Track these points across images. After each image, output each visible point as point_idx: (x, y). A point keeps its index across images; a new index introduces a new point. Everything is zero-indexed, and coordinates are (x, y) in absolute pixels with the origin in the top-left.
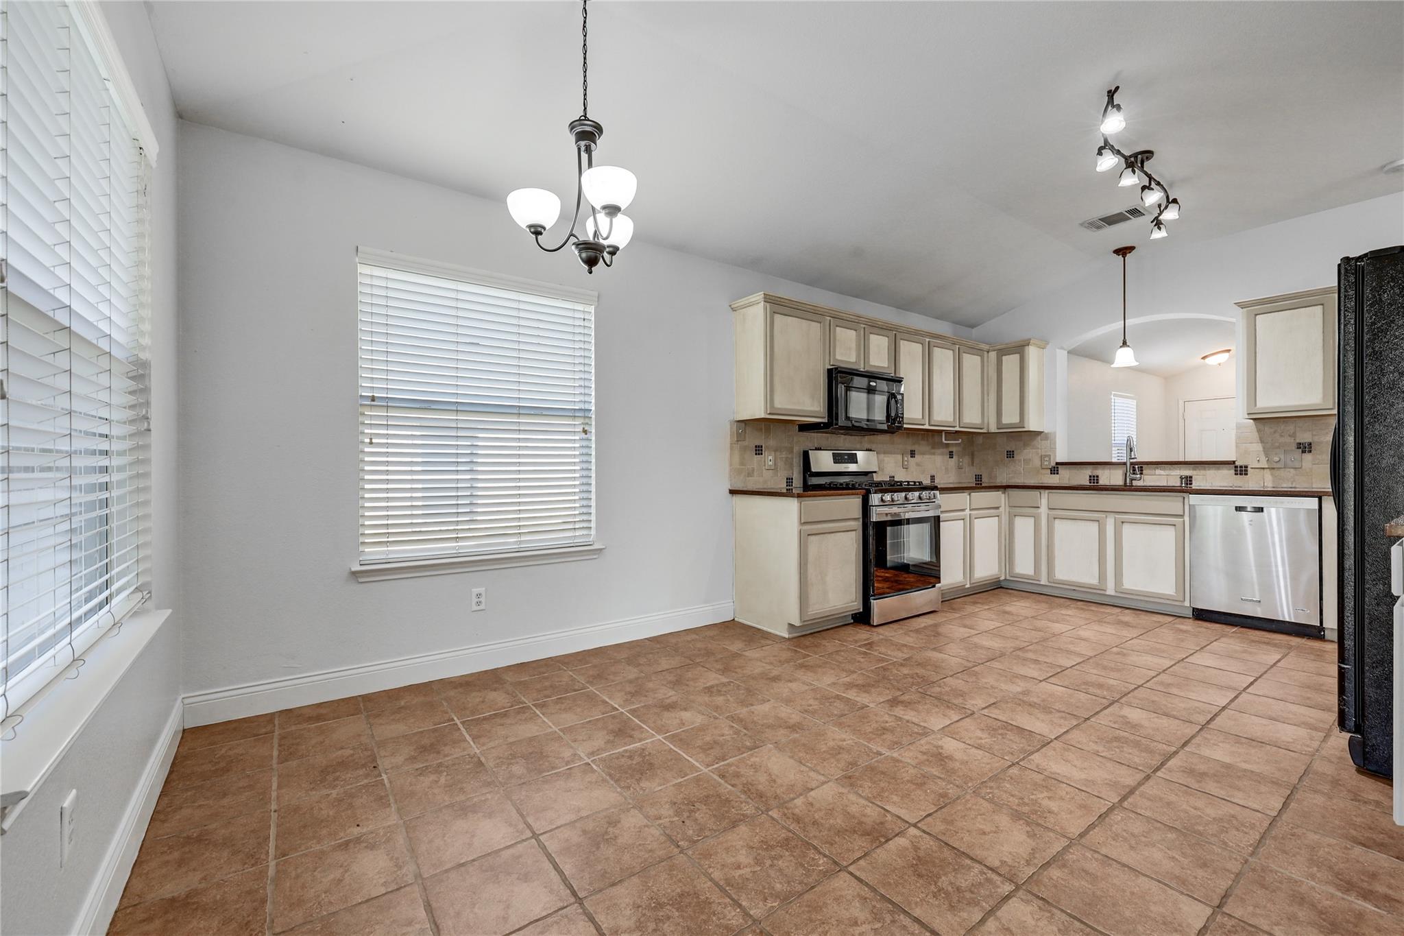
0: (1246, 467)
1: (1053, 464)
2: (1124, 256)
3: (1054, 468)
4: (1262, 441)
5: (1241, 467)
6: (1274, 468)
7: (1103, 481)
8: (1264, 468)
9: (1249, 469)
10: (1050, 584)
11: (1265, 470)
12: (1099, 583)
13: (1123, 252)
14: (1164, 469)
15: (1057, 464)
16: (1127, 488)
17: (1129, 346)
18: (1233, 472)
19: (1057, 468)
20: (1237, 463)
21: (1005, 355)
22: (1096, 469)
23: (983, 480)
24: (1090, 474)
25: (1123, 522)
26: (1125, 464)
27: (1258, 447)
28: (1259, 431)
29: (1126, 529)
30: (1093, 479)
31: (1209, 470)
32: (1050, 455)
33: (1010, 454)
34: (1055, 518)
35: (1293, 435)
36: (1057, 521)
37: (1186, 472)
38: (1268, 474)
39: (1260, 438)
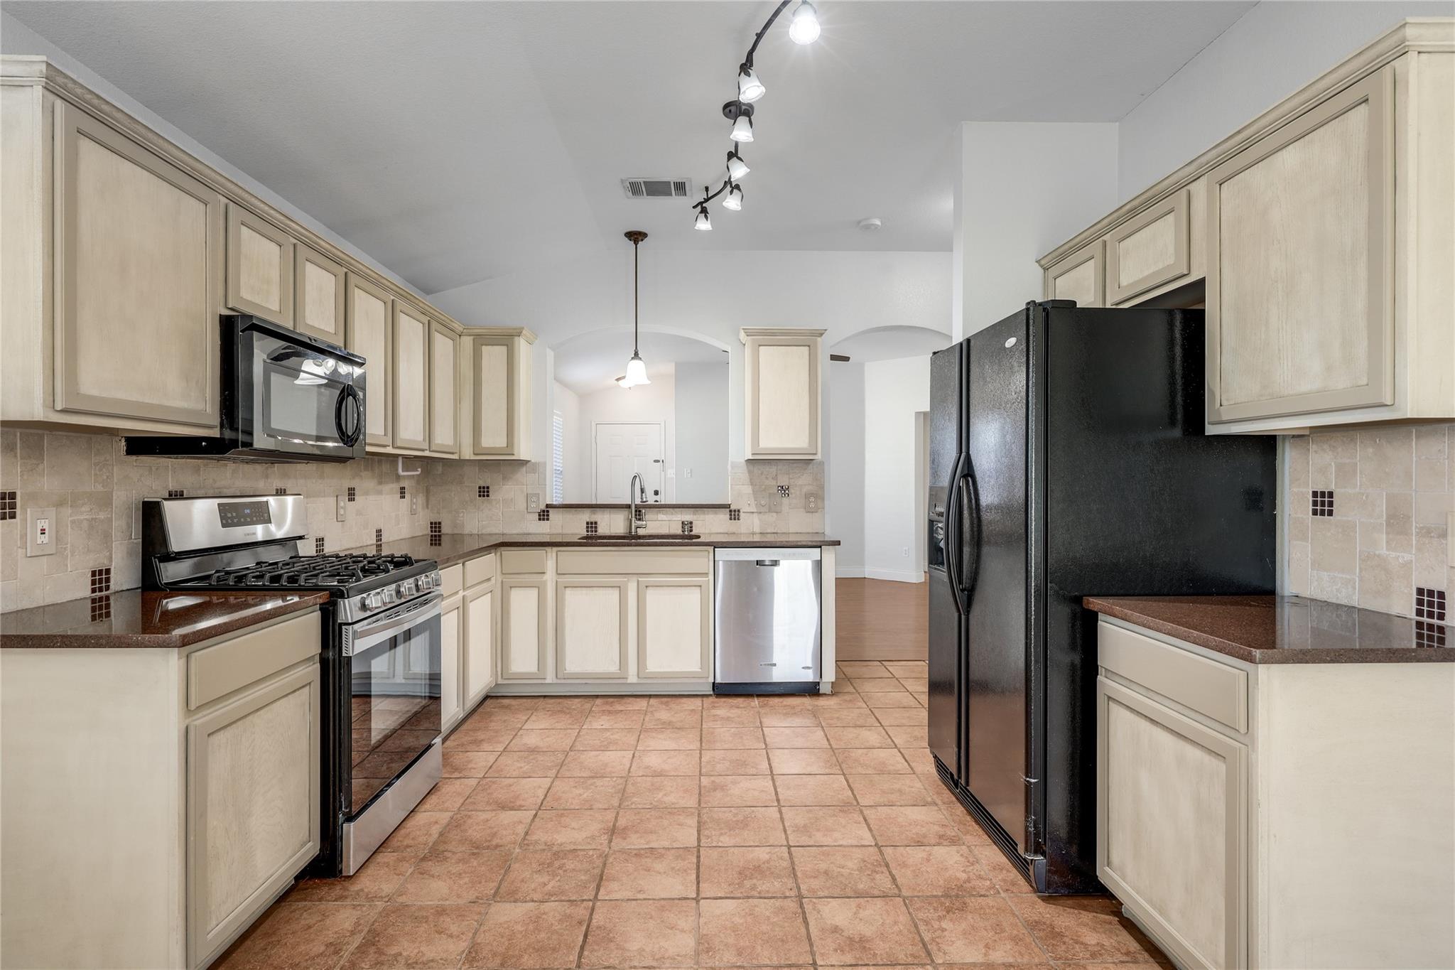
0: (739, 511)
1: (543, 507)
2: (636, 243)
3: (544, 511)
4: (752, 484)
5: (735, 511)
6: (760, 513)
7: (602, 530)
8: (753, 513)
9: (741, 514)
10: (559, 681)
11: (755, 514)
12: (620, 670)
13: (636, 237)
14: (666, 514)
15: (548, 506)
16: (630, 540)
17: (641, 359)
18: (728, 516)
19: (548, 511)
20: (733, 507)
21: (486, 345)
22: (594, 514)
23: (443, 532)
24: (588, 520)
25: (647, 587)
26: (629, 507)
27: (748, 489)
28: (749, 472)
29: (652, 596)
30: (592, 526)
31: (708, 514)
32: (539, 494)
33: (484, 492)
34: (565, 587)
35: (775, 478)
36: (568, 591)
37: (687, 516)
38: (756, 519)
39: (751, 479)
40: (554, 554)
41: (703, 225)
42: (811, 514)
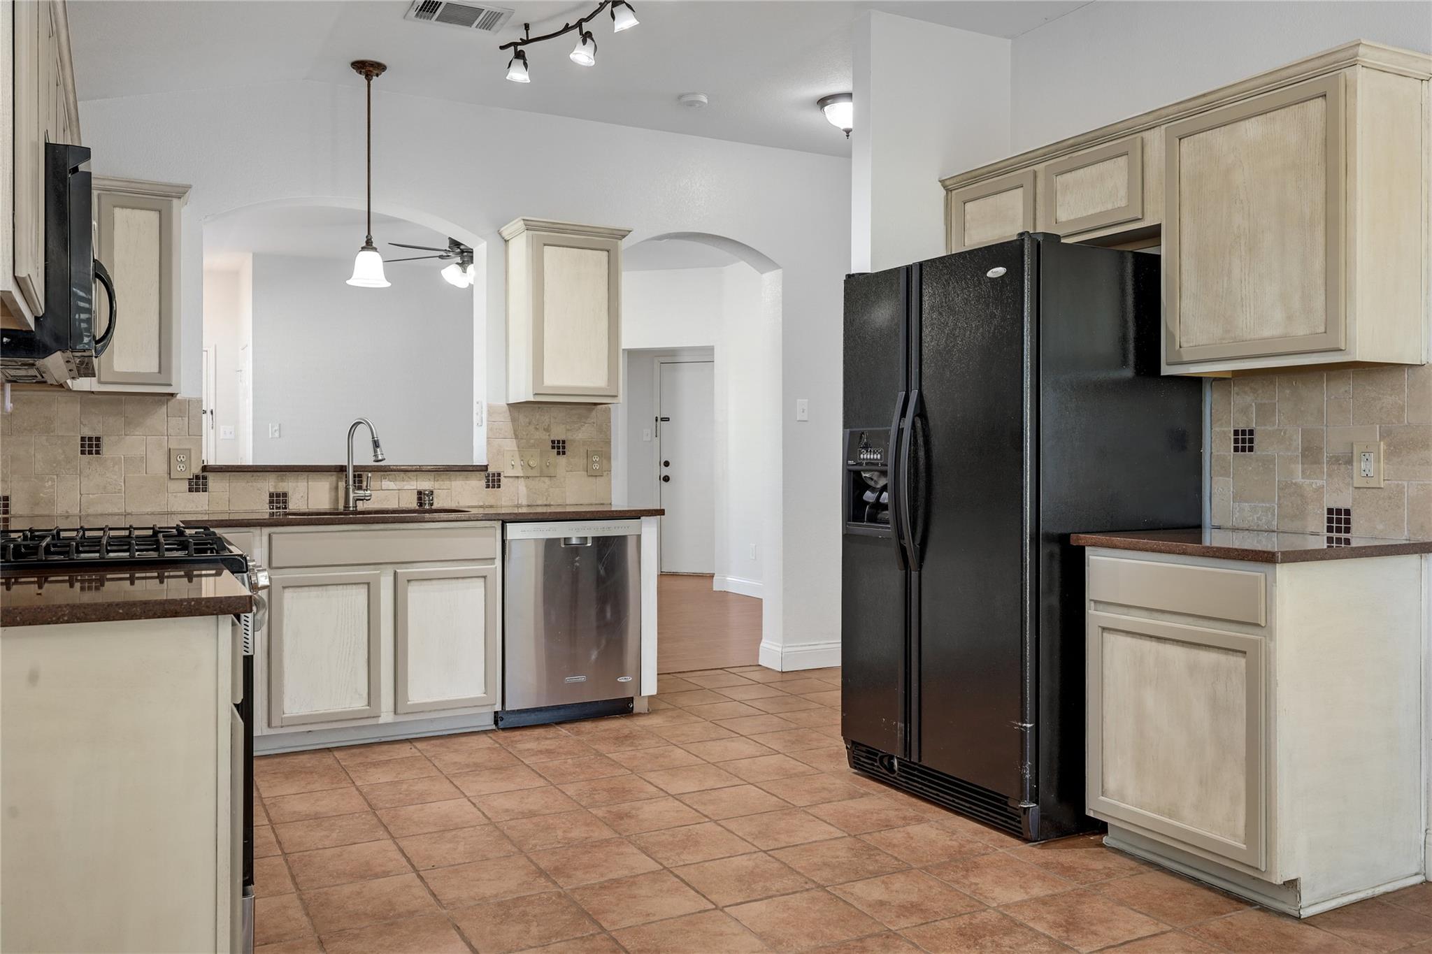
0: (499, 475)
1: (196, 470)
2: (369, 77)
3: (197, 477)
4: (516, 437)
5: (494, 475)
6: (528, 477)
7: (295, 504)
8: (518, 477)
9: (502, 478)
11: (520, 479)
12: (369, 704)
13: (369, 69)
14: (395, 480)
15: (205, 469)
16: (344, 516)
17: (375, 249)
18: (483, 483)
19: (205, 478)
20: (491, 470)
21: (123, 207)
22: (282, 480)
24: (272, 490)
25: (409, 581)
27: (510, 445)
28: (514, 420)
29: (416, 596)
30: (279, 499)
31: (455, 480)
32: (190, 450)
33: (91, 446)
34: (284, 588)
35: (547, 429)
36: (288, 594)
37: (425, 484)
38: (522, 486)
39: (514, 430)
40: (265, 539)
41: (518, 75)
42: (594, 478)
